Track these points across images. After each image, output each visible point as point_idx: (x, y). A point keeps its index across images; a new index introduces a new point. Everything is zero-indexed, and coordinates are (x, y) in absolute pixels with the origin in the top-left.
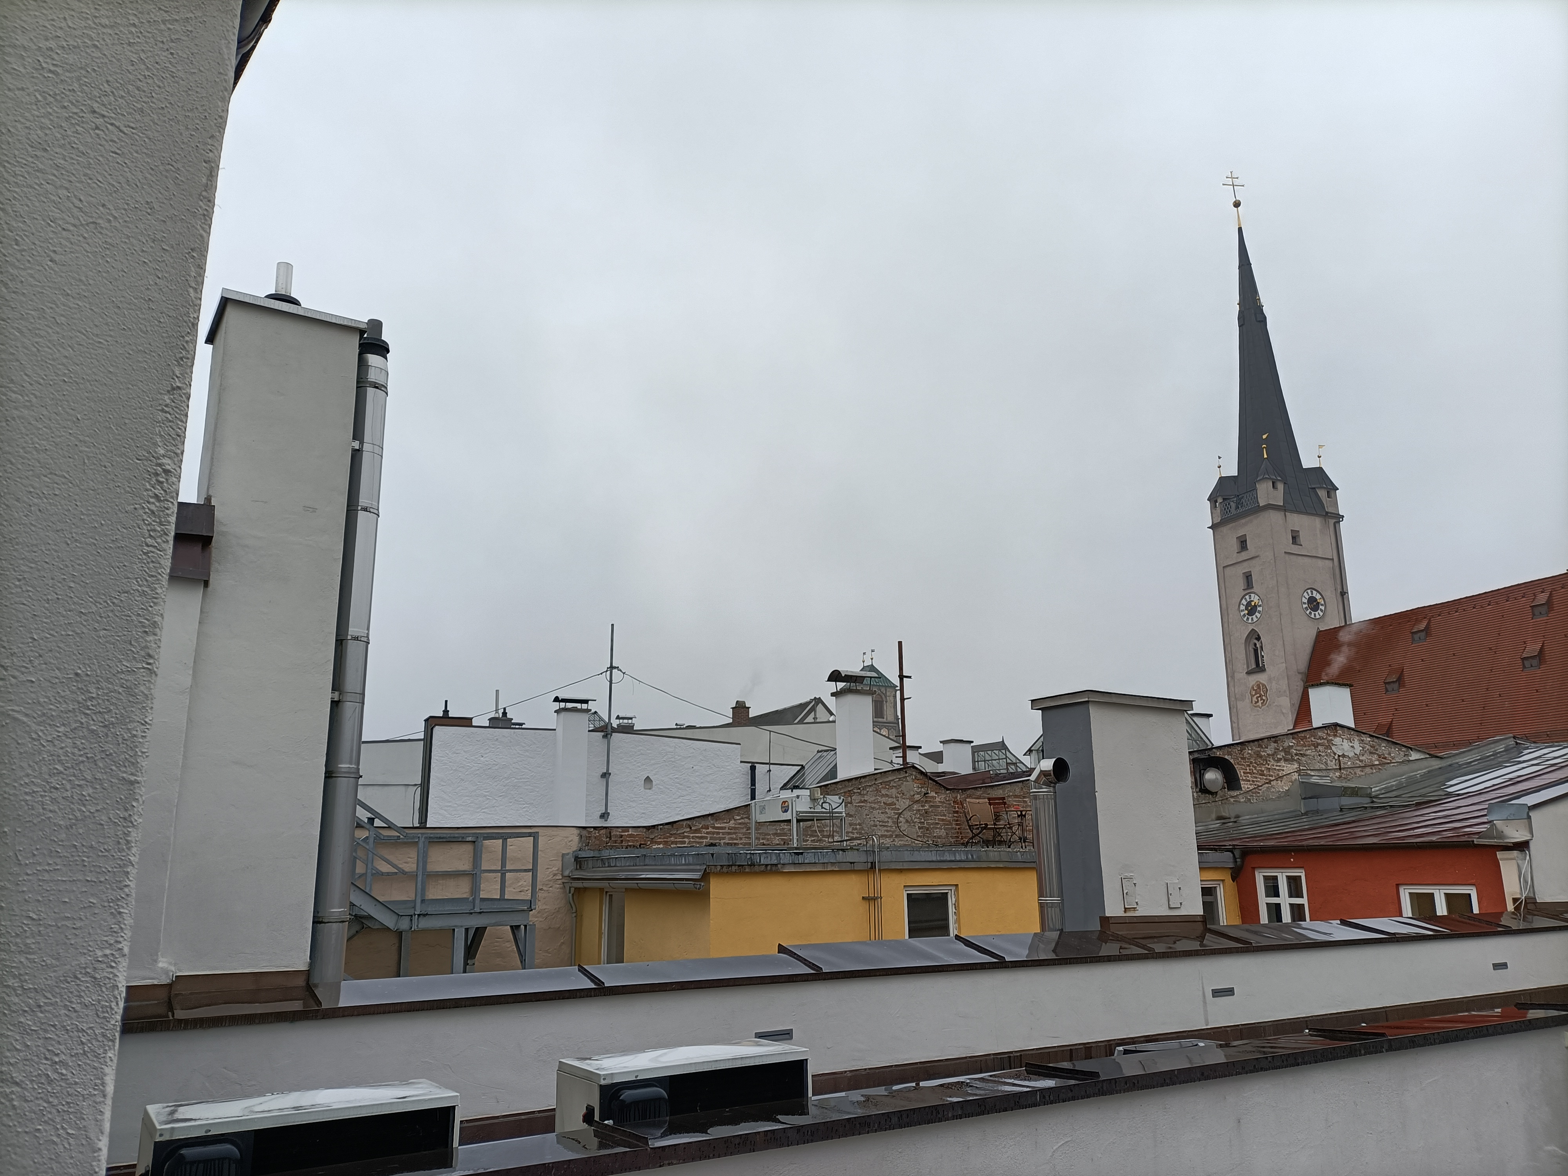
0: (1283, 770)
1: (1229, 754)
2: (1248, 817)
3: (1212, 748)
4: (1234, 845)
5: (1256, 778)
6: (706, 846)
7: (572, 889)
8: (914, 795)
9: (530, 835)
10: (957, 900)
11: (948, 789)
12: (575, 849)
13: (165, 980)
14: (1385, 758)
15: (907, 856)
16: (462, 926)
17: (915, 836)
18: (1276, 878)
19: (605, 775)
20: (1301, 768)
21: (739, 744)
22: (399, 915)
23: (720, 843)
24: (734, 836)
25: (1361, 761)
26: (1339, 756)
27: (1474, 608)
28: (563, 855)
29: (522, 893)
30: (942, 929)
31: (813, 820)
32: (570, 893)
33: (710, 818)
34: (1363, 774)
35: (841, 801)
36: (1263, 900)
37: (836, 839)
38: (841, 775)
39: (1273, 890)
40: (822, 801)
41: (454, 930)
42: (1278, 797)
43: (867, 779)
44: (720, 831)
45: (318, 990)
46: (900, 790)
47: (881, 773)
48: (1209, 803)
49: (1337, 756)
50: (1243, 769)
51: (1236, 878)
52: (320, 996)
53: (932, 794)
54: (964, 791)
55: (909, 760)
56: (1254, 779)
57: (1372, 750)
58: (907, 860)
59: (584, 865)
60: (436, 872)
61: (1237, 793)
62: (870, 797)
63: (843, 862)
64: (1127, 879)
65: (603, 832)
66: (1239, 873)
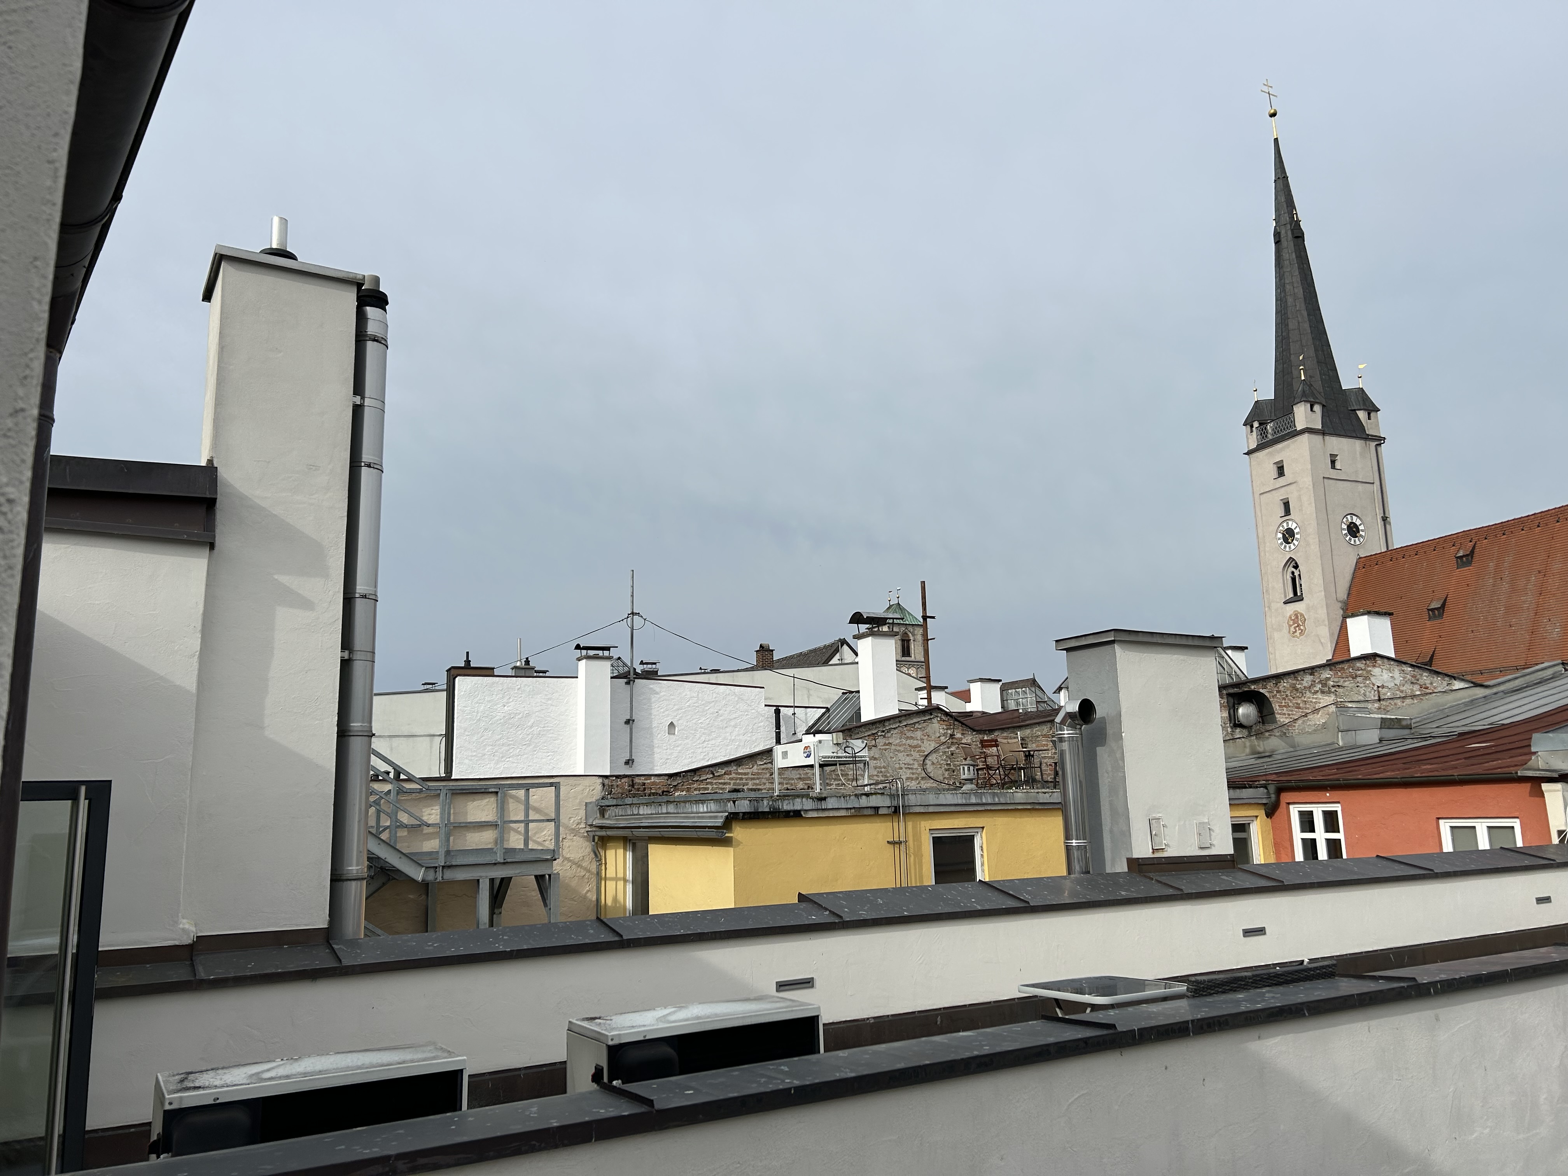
0: (1320, 703)
1: (1264, 687)
3: (1246, 682)
4: (1268, 780)
5: (1292, 711)
6: (729, 792)
7: (596, 838)
9: (551, 785)
10: (984, 843)
11: (974, 730)
12: (598, 798)
13: (187, 941)
14: (1427, 688)
15: (931, 799)
16: (486, 877)
17: (941, 778)
18: (1311, 813)
19: (628, 722)
20: (1339, 700)
21: (763, 688)
22: (424, 867)
23: (743, 789)
24: (757, 781)
25: (1402, 692)
26: (1378, 687)
27: (1523, 530)
28: (586, 803)
29: (546, 843)
30: (969, 875)
31: (836, 765)
32: (594, 841)
33: (732, 764)
34: (1403, 704)
35: (864, 744)
36: (1298, 836)
37: (860, 783)
38: (865, 718)
39: (1308, 825)
40: (845, 745)
41: (478, 880)
42: (1315, 730)
43: (891, 722)
44: (743, 777)
45: (339, 946)
46: (925, 732)
47: (905, 715)
48: (1243, 737)
49: (1376, 687)
50: (1278, 702)
51: (1270, 814)
52: (340, 954)
53: (958, 735)
54: (991, 731)
55: (935, 701)
56: (1290, 713)
57: (1413, 680)
58: (932, 803)
59: (607, 814)
60: (460, 823)
61: (1273, 727)
62: (895, 740)
63: (867, 807)
64: (1155, 819)
65: (625, 780)
66: (1274, 809)
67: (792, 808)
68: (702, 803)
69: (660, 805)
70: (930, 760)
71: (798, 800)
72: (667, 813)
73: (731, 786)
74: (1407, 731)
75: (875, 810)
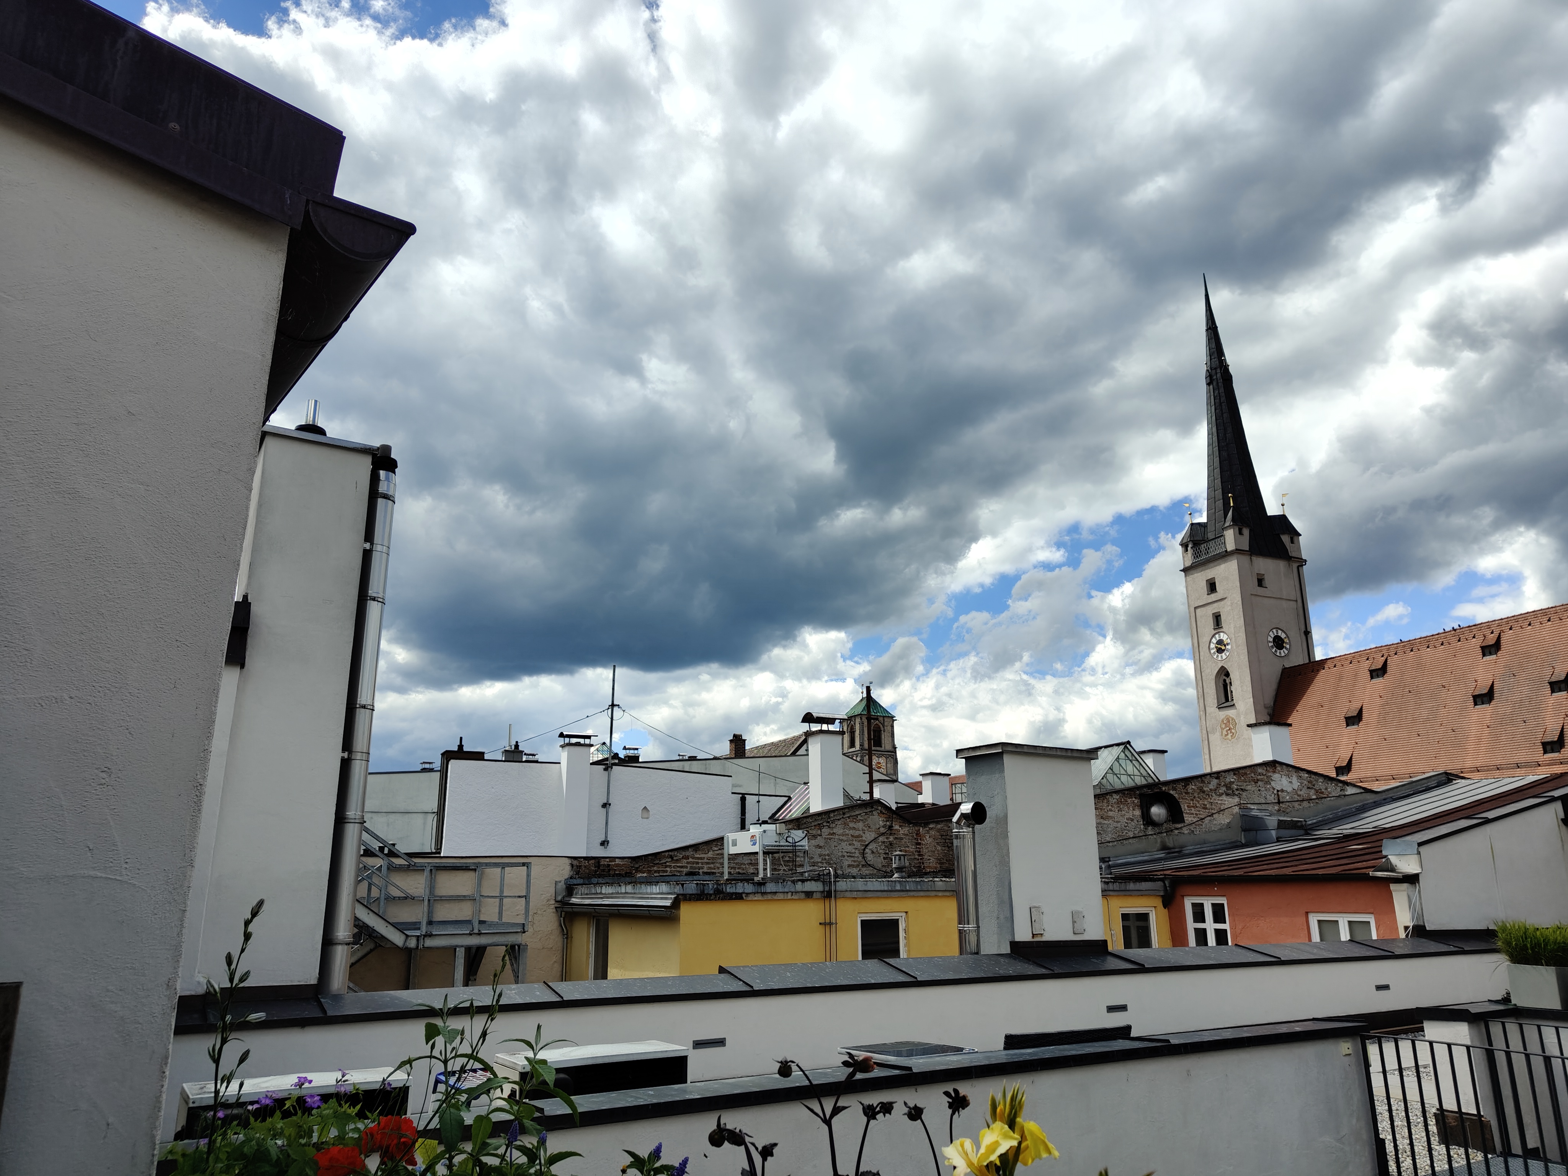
0: (1225, 804)
1: (1174, 789)
2: (1191, 848)
3: (1158, 784)
4: (1165, 875)
5: (1199, 811)
6: (686, 875)
7: (564, 913)
8: (879, 828)
9: (524, 864)
10: (907, 926)
11: (909, 823)
12: (566, 877)
13: (201, 991)
14: (1322, 793)
15: (862, 885)
16: (462, 946)
17: (880, 866)
18: (1202, 905)
19: (604, 806)
20: (1242, 802)
21: (731, 776)
22: (407, 936)
23: (699, 872)
24: (712, 866)
25: (1299, 796)
26: (1278, 791)
28: (556, 883)
29: (519, 916)
30: (891, 951)
32: (561, 917)
33: (690, 849)
34: (1300, 807)
35: (804, 834)
36: (1191, 926)
38: (812, 811)
39: (1199, 916)
40: (787, 835)
41: (455, 949)
42: (1220, 829)
43: (836, 813)
44: (700, 861)
45: (325, 1000)
46: (867, 823)
47: (848, 808)
48: (1155, 834)
49: (1276, 791)
50: (1187, 803)
51: (1166, 904)
52: (326, 1006)
53: (897, 827)
54: (926, 824)
55: (877, 795)
56: (1198, 813)
57: (1310, 785)
58: (860, 889)
59: (575, 892)
60: (441, 897)
61: (1182, 825)
62: (839, 830)
63: (802, 892)
64: (1035, 907)
65: (592, 862)
66: (1170, 901)
67: (734, 891)
68: (655, 885)
69: (620, 886)
70: (870, 849)
71: (740, 884)
72: (626, 893)
73: (688, 870)
74: (1302, 832)
75: (809, 895)
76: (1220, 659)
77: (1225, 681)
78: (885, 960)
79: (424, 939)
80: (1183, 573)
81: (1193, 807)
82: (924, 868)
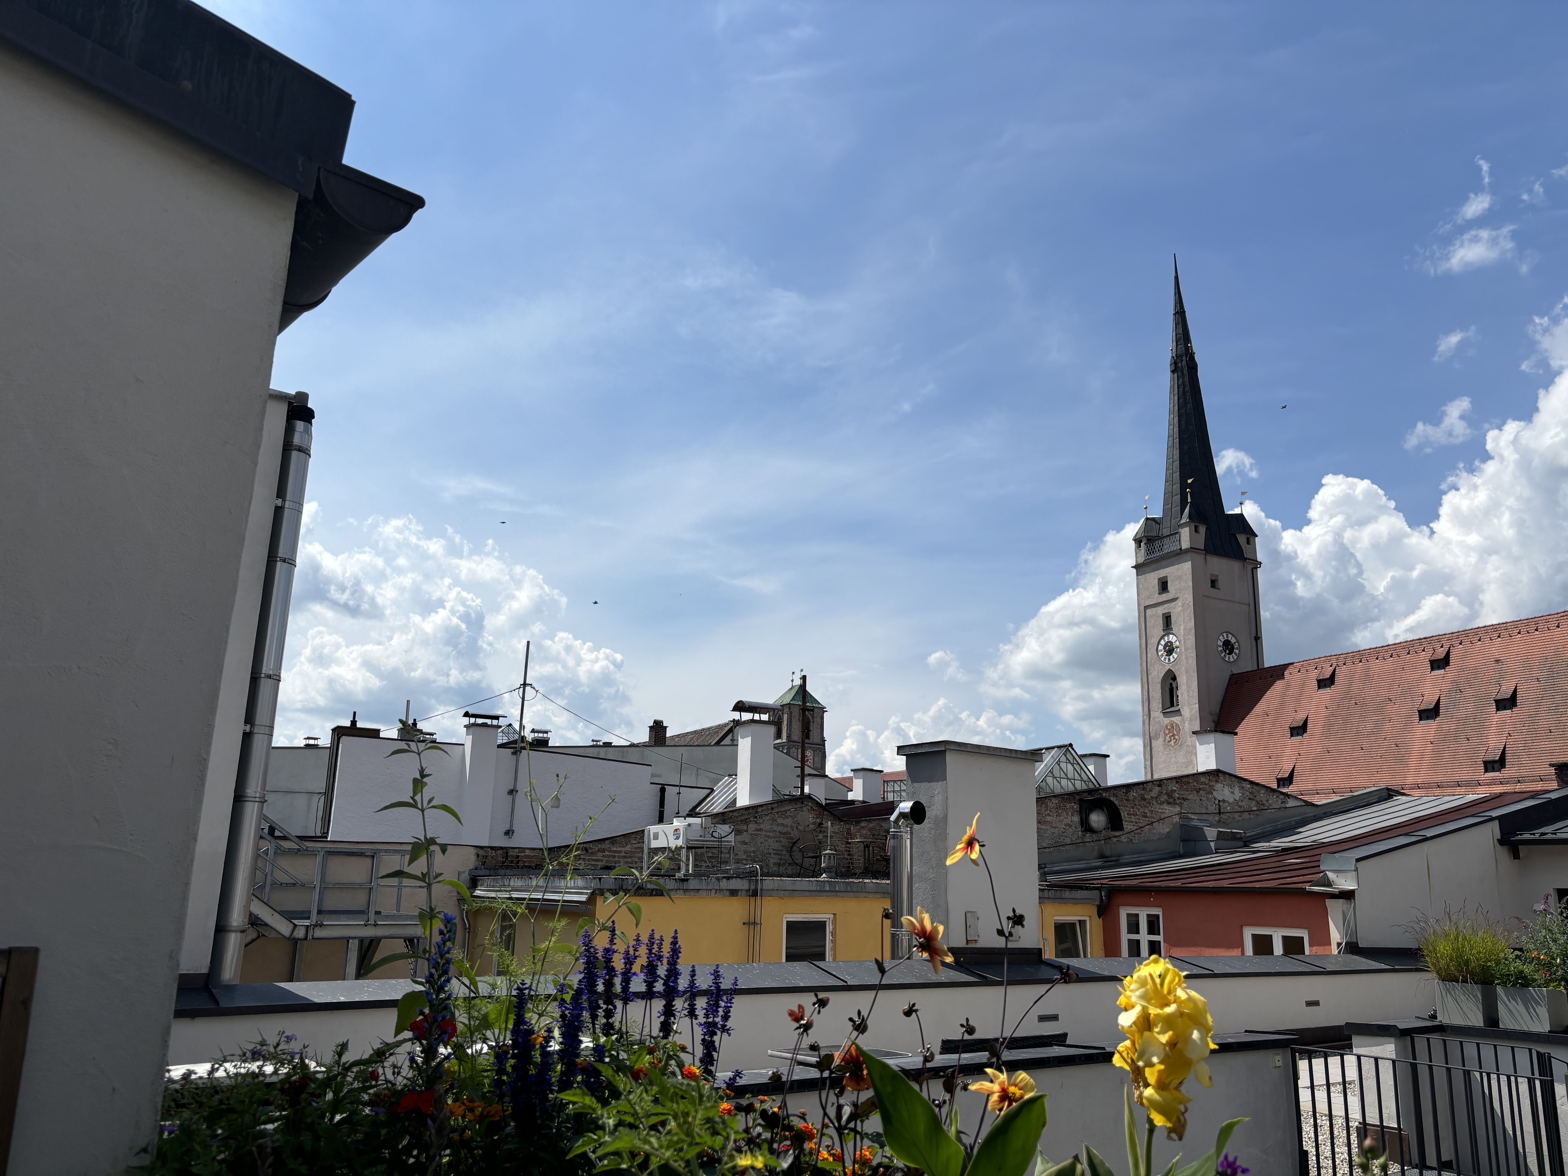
0: (1165, 813)
1: (1116, 796)
2: (1128, 856)
3: (1098, 790)
4: (1101, 884)
5: (1139, 819)
6: (601, 869)
8: (809, 825)
10: (835, 928)
11: (840, 820)
12: (471, 868)
14: (1265, 805)
15: (788, 885)
16: (355, 938)
17: (808, 865)
18: (1137, 915)
19: (512, 792)
20: (1183, 811)
21: (650, 765)
22: (295, 926)
23: (615, 866)
24: (630, 860)
25: (1241, 806)
26: (1219, 801)
27: (1377, 659)
28: (459, 873)
30: (816, 955)
33: (606, 842)
34: (1240, 819)
35: (730, 830)
36: (1125, 937)
38: (738, 805)
39: (1134, 928)
40: (712, 830)
41: (348, 941)
42: (1159, 839)
43: (764, 808)
44: (617, 854)
45: (217, 991)
46: (796, 819)
47: (777, 803)
48: (1092, 842)
49: (1217, 801)
50: (1127, 811)
51: (1101, 913)
52: (217, 997)
53: (827, 825)
54: (858, 823)
55: (807, 790)
56: (1137, 821)
57: (1250, 797)
58: (788, 889)
59: (478, 884)
60: (335, 885)
61: (1121, 833)
62: (766, 826)
63: (727, 890)
64: (970, 912)
65: (500, 852)
66: (1105, 911)
67: (655, 887)
68: (570, 879)
69: (531, 878)
71: (661, 880)
72: (537, 886)
73: (604, 863)
74: (1242, 844)
75: (734, 893)
76: (1167, 661)
77: (1171, 684)
78: (814, 962)
79: (313, 929)
80: (1134, 570)
81: (1133, 814)
82: (853, 869)
